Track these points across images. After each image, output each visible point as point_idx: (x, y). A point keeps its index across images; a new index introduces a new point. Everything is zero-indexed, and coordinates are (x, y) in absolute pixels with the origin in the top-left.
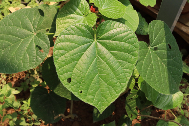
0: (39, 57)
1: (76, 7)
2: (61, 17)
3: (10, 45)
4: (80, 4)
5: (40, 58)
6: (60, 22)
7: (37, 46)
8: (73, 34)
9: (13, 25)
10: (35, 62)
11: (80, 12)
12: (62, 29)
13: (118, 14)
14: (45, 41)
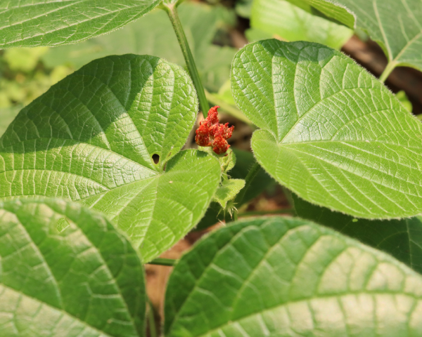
1: (117, 103)
4: (148, 89)
13: (388, 191)
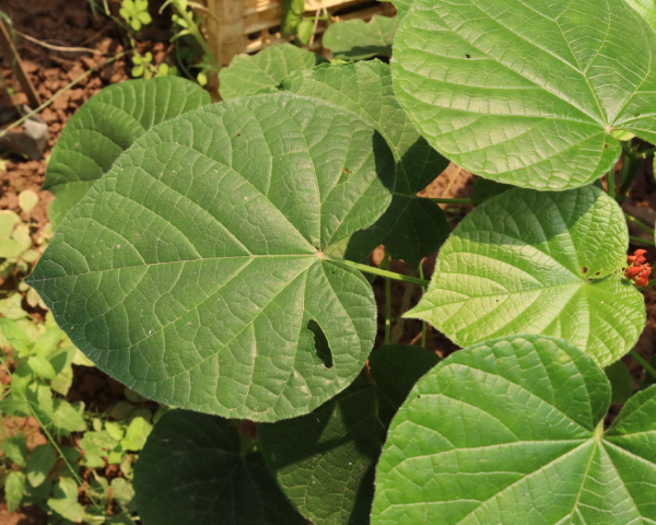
0: (303, 380)
1: (561, 219)
2: (472, 238)
3: (184, 255)
4: (588, 216)
5: (305, 389)
6: (459, 261)
7: (312, 326)
8: (509, 376)
9: (230, 161)
10: (275, 392)
11: (570, 249)
12: (454, 293)
14: (356, 319)
